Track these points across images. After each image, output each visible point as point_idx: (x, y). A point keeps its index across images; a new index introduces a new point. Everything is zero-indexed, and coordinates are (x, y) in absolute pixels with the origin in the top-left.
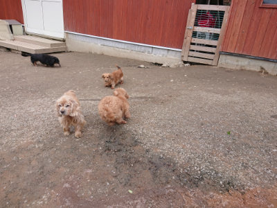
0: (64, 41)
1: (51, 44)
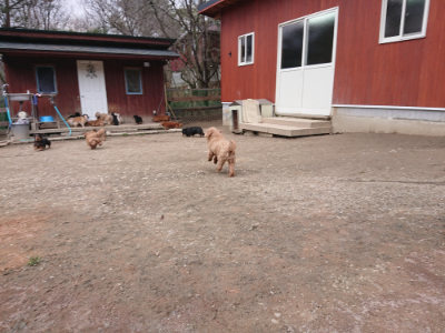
0: (329, 119)
1: (313, 124)
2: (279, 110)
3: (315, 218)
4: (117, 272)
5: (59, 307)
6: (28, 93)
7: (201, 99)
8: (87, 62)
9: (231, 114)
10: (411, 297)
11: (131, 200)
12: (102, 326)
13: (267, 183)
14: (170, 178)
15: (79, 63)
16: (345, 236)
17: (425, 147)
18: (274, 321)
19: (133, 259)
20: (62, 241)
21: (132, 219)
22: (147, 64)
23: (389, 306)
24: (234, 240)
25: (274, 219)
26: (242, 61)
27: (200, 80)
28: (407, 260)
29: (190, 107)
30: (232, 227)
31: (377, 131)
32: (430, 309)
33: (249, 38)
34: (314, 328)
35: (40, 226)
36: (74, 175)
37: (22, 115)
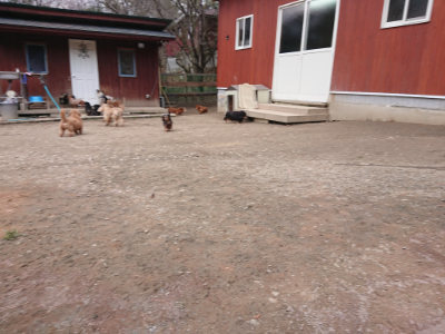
0: (326, 106)
1: (310, 111)
2: (276, 96)
3: (313, 199)
4: (101, 248)
5: (34, 282)
6: (18, 71)
7: (196, 85)
8: (80, 41)
9: (226, 99)
10: (418, 277)
11: (120, 178)
12: (81, 303)
13: (263, 165)
14: (162, 159)
15: (72, 42)
16: (345, 216)
17: (423, 135)
18: (271, 300)
19: (120, 236)
20: (44, 216)
21: (120, 197)
22: (141, 45)
23: (397, 286)
24: (228, 218)
25: (270, 199)
26: (240, 45)
27: (196, 65)
28: (412, 240)
29: (185, 93)
30: (226, 206)
31: (374, 119)
32: (439, 290)
33: (248, 20)
34: (316, 308)
35: (22, 201)
36: (61, 154)
37: (11, 94)
